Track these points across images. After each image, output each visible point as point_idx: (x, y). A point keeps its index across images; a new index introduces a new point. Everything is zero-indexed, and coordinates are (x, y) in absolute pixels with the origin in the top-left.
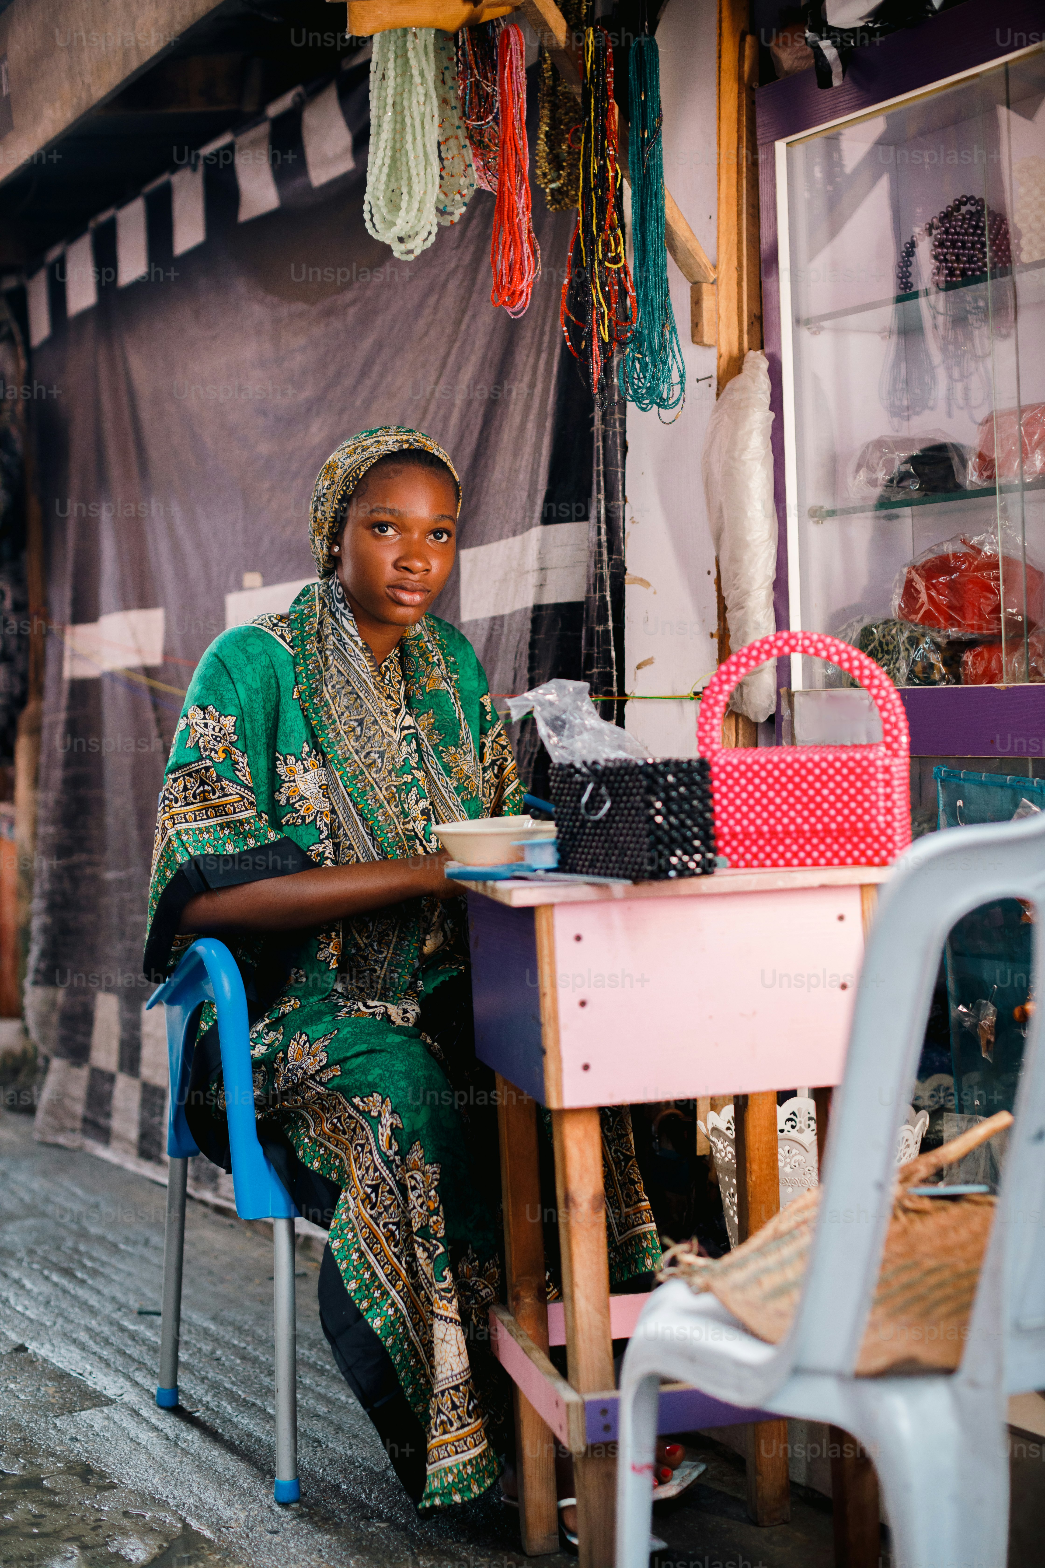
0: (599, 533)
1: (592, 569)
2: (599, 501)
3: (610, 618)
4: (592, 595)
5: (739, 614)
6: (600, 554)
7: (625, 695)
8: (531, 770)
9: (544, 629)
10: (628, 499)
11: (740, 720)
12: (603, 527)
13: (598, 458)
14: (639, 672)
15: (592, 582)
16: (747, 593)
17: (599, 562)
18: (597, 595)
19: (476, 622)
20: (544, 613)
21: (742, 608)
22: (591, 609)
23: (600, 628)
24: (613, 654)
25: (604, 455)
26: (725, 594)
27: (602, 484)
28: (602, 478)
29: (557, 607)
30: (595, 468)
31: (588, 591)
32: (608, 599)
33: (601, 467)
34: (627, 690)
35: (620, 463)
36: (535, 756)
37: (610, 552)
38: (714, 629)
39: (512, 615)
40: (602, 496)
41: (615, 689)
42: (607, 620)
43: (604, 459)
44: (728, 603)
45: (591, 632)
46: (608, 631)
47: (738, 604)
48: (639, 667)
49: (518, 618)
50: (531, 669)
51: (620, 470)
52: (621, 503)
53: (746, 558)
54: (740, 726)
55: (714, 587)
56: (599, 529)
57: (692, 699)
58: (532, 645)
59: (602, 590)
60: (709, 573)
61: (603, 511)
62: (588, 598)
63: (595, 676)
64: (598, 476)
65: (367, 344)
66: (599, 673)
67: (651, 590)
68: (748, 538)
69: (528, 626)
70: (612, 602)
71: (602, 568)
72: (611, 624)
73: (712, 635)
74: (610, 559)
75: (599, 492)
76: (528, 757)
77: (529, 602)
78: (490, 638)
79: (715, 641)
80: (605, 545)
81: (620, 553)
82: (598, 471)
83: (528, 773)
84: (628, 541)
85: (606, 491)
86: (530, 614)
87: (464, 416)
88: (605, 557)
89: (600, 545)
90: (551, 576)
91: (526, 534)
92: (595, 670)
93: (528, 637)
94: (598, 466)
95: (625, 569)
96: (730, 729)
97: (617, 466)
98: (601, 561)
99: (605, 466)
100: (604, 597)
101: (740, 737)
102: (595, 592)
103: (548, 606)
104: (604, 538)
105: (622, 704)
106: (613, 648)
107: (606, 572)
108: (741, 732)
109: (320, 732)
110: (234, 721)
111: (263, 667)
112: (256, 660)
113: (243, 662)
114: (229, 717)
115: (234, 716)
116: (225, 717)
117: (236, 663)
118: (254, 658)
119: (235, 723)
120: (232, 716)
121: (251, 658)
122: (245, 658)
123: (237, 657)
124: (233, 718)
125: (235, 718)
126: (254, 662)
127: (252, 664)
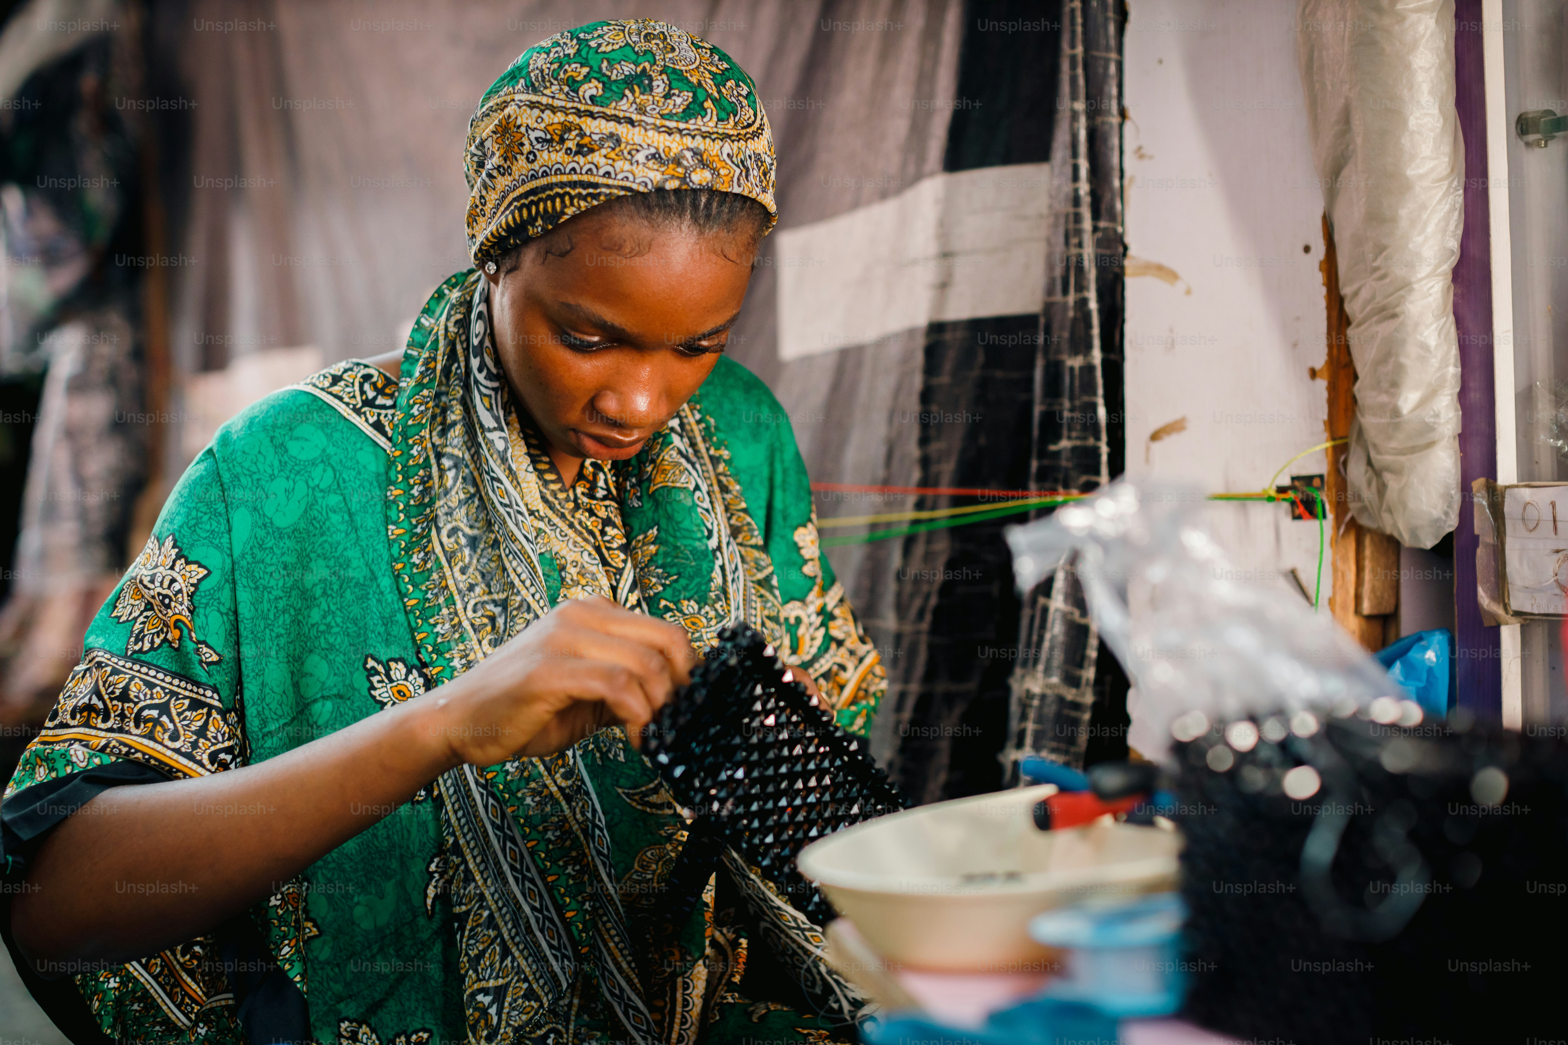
0: (1075, 178)
1: (1060, 247)
2: (1074, 116)
3: (1097, 343)
4: (1058, 297)
5: (1384, 329)
6: (1078, 218)
8: (925, 626)
9: (948, 365)
10: (1131, 112)
11: (1367, 541)
12: (1084, 165)
13: (1073, 33)
14: (1156, 446)
15: (1058, 272)
16: (1406, 286)
17: (1072, 234)
18: (1071, 298)
19: (807, 360)
20: (948, 337)
21: (1394, 316)
22: (1056, 325)
23: (1076, 362)
24: (1102, 412)
25: (1084, 25)
26: (1346, 290)
27: (1081, 81)
28: (1080, 71)
29: (976, 325)
30: (1067, 52)
31: (1050, 291)
32: (1093, 305)
33: (1079, 50)
35: (1113, 42)
36: (933, 601)
37: (1096, 215)
38: (1319, 358)
39: (882, 343)
40: (1080, 106)
41: (1105, 478)
42: (1089, 347)
43: (1085, 33)
44: (1352, 308)
45: (1054, 372)
46: (1089, 369)
47: (1383, 309)
48: (1155, 437)
49: (894, 350)
50: (924, 441)
51: (1113, 55)
52: (1116, 119)
53: (1403, 212)
54: (1368, 552)
55: (1319, 278)
56: (1076, 169)
57: (1270, 499)
58: (926, 396)
59: (1081, 287)
60: (1307, 249)
61: (1083, 135)
62: (1048, 307)
63: (1064, 455)
64: (1073, 66)
66: (1074, 449)
67: (1180, 286)
68: (1410, 172)
69: (917, 361)
70: (1101, 311)
71: (1080, 245)
72: (1097, 356)
73: (1313, 374)
74: (1095, 229)
75: (1074, 97)
76: (917, 603)
77: (921, 319)
78: (836, 387)
79: (1322, 384)
80: (1086, 200)
81: (1115, 216)
82: (1073, 59)
83: (918, 633)
84: (1131, 194)
85: (1086, 95)
86: (920, 342)
88: (1087, 224)
89: (1076, 201)
90: (962, 269)
91: (910, 195)
92: (1065, 444)
93: (917, 382)
94: (1073, 46)
95: (1125, 248)
96: (1345, 559)
97: (1108, 49)
98: (1079, 232)
99: (1086, 50)
100: (1082, 303)
101: (1367, 575)
102: (1065, 291)
103: (955, 325)
104: (1084, 188)
106: (1100, 401)
107: (1089, 252)
108: (1368, 564)
109: (419, 621)
110: (200, 576)
111: (313, 489)
112: (298, 472)
113: (269, 471)
114: (194, 567)
115: (205, 567)
116: (188, 563)
117: (254, 469)
118: (297, 468)
119: (200, 581)
120: (200, 566)
121: (289, 467)
122: (276, 464)
123: (261, 458)
124: (200, 570)
125: (206, 572)
126: (292, 476)
127: (288, 478)
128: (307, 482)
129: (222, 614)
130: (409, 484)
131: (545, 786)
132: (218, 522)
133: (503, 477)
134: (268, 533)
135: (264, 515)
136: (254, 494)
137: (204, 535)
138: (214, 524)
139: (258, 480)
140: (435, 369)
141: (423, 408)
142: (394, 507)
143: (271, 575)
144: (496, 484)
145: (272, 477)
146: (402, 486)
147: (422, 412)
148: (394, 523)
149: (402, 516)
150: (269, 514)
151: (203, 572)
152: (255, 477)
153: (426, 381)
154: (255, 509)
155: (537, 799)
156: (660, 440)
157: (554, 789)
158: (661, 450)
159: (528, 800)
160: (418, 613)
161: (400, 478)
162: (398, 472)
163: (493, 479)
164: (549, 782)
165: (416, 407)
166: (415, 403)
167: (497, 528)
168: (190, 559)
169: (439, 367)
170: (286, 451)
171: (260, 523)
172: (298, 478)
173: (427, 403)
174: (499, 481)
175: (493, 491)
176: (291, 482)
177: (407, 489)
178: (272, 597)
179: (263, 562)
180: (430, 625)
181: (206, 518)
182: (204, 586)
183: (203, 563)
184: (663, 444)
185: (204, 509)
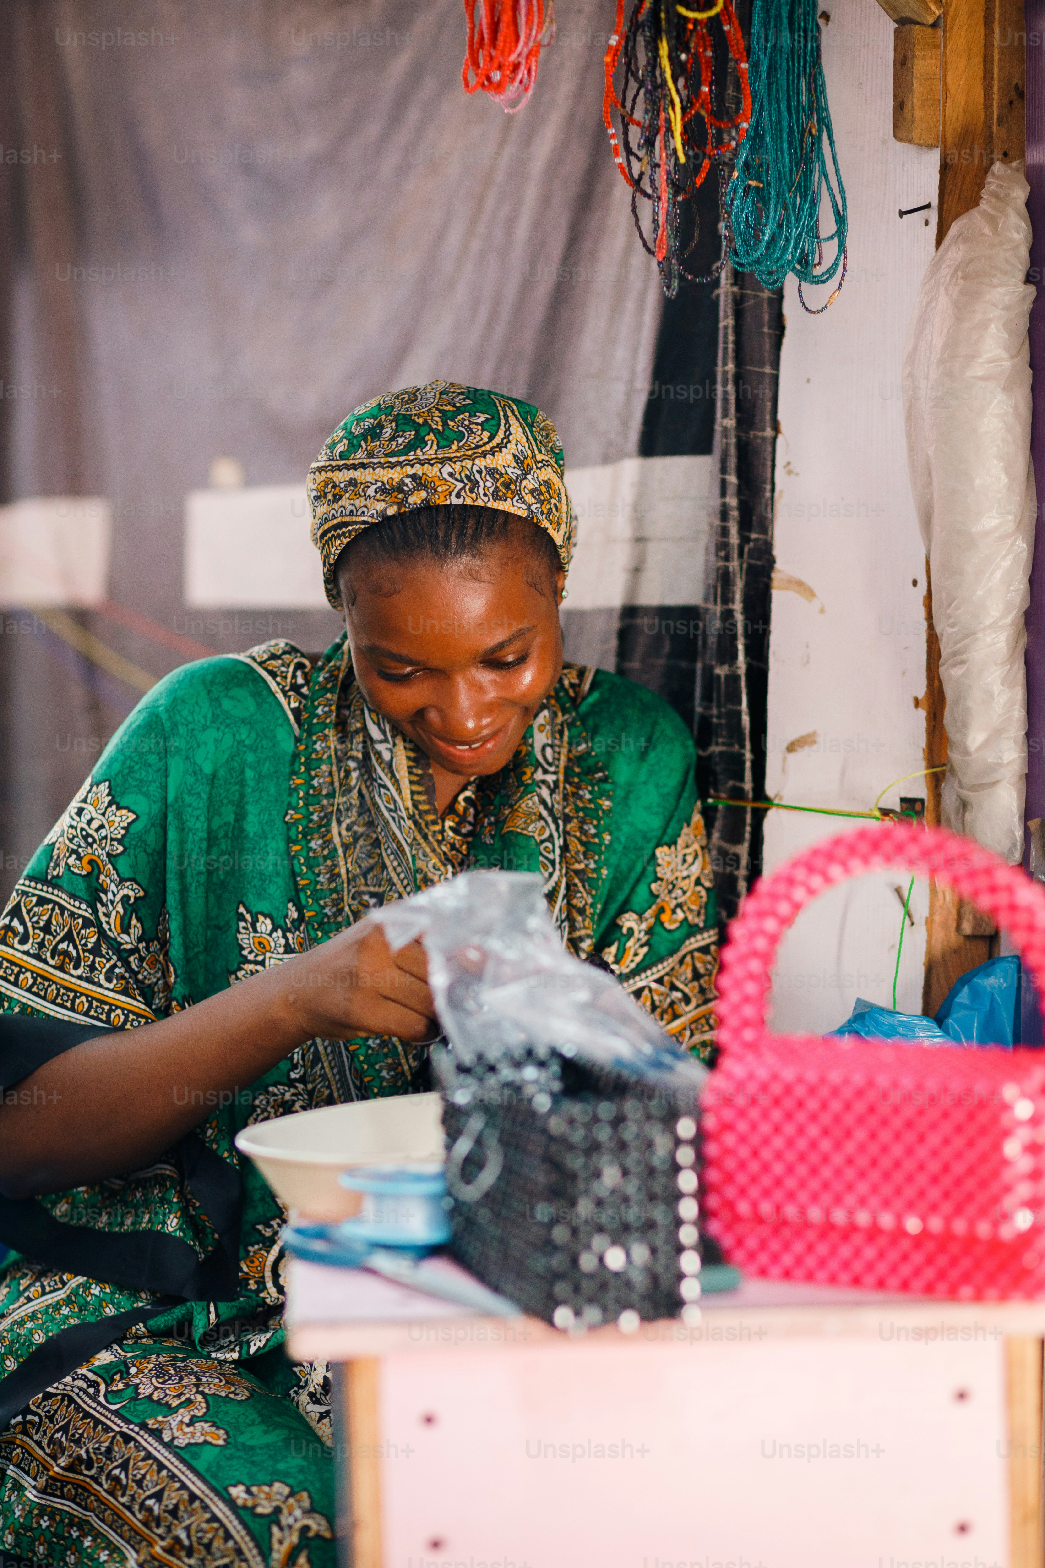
2: (725, 430)
3: (742, 651)
5: (957, 672)
6: (725, 532)
7: (767, 799)
9: (639, 651)
10: (783, 427)
13: (725, 349)
14: (791, 757)
17: (723, 546)
18: (719, 605)
20: (638, 621)
23: (721, 671)
24: (746, 719)
25: (737, 342)
26: (938, 629)
28: (732, 387)
29: (664, 612)
30: (719, 369)
31: (706, 597)
32: (739, 618)
33: (731, 366)
34: (770, 789)
35: (766, 357)
37: (745, 527)
38: (921, 691)
40: (731, 421)
41: (748, 786)
42: (735, 657)
43: (737, 350)
45: (709, 675)
46: (733, 678)
51: (766, 370)
52: (769, 432)
55: (922, 612)
57: (877, 819)
59: (727, 599)
60: (915, 583)
61: (732, 450)
63: (713, 760)
64: (726, 383)
65: (400, 65)
66: (720, 754)
67: (816, 602)
69: (613, 643)
71: (727, 558)
72: (741, 664)
73: (917, 703)
74: (744, 541)
77: (615, 598)
79: (922, 714)
80: (735, 514)
81: (765, 527)
82: (725, 374)
85: (738, 408)
86: (615, 624)
87: (538, 225)
88: (734, 539)
89: (724, 515)
90: (655, 554)
91: (616, 468)
92: (713, 749)
94: (725, 363)
95: (774, 560)
97: (761, 364)
98: (726, 546)
99: (738, 364)
100: (731, 613)
102: (715, 598)
103: (647, 610)
104: (732, 500)
105: (759, 816)
106: (743, 709)
107: (735, 565)
109: (310, 901)
110: (130, 820)
111: (239, 742)
112: (228, 726)
113: (203, 721)
114: (124, 812)
115: (134, 812)
116: (118, 808)
117: (190, 719)
118: (228, 721)
119: (129, 824)
120: (130, 811)
121: (220, 719)
122: (210, 715)
123: (197, 709)
124: (130, 814)
125: (134, 817)
126: (222, 728)
127: (218, 729)
128: (234, 736)
129: (148, 854)
130: (310, 774)
131: (400, 1064)
132: (147, 772)
133: (389, 784)
134: (197, 780)
135: (195, 763)
136: (188, 743)
137: (134, 783)
138: (144, 774)
139: (193, 730)
140: (337, 677)
141: (326, 709)
142: (295, 795)
143: (197, 818)
144: (383, 790)
145: (205, 728)
146: (303, 776)
147: (325, 713)
148: (294, 809)
149: (301, 803)
150: (199, 761)
151: (132, 817)
152: (191, 726)
153: (329, 686)
154: (187, 757)
155: (392, 1073)
156: (522, 789)
157: (406, 1067)
158: (521, 798)
159: (384, 1073)
160: (309, 893)
161: (303, 769)
162: (301, 764)
163: (380, 786)
164: (403, 1061)
165: (321, 708)
166: (319, 705)
167: (379, 829)
168: (122, 804)
169: (341, 676)
170: (220, 706)
171: (190, 770)
172: (227, 730)
173: (330, 705)
174: (385, 787)
175: (380, 796)
176: (220, 733)
177: (308, 779)
178: (196, 838)
179: (190, 806)
180: (320, 905)
181: (137, 767)
182: (133, 829)
183: (133, 808)
184: (523, 792)
185: (136, 759)
